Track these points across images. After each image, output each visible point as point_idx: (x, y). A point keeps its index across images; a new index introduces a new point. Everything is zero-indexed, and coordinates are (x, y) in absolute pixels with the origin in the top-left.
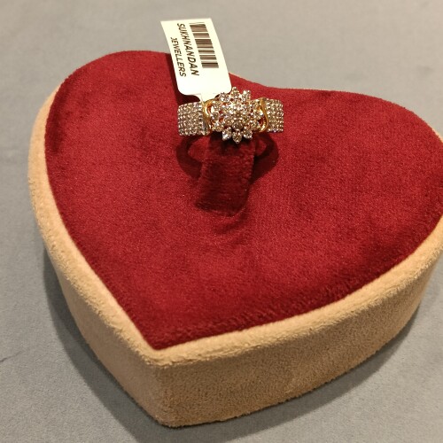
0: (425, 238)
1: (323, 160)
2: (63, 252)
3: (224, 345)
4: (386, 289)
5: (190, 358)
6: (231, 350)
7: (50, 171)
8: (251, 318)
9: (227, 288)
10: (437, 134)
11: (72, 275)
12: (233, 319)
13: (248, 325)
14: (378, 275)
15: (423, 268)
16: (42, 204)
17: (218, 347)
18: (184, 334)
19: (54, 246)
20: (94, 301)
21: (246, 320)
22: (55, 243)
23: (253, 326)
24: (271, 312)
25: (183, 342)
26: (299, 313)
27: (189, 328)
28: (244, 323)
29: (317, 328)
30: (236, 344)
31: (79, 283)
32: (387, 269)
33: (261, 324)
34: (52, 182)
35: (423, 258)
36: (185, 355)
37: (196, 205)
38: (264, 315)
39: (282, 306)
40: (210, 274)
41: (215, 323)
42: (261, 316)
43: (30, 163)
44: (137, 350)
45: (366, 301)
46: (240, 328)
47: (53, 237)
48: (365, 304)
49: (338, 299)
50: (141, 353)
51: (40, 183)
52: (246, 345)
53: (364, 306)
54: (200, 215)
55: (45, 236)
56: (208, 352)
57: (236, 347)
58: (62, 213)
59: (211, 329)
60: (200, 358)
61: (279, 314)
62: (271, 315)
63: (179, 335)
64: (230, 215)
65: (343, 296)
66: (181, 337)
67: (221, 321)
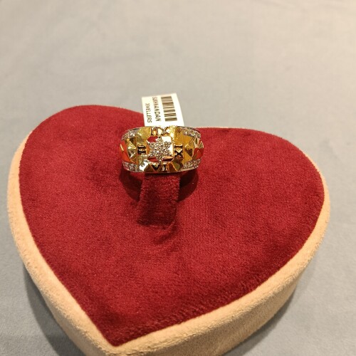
0: (308, 236)
1: (228, 180)
2: (36, 267)
3: (168, 337)
4: (285, 279)
5: (142, 351)
6: (173, 340)
7: (24, 202)
8: (187, 313)
9: (167, 290)
10: (307, 155)
11: (44, 287)
12: (173, 316)
13: (185, 319)
14: (278, 268)
15: (309, 259)
16: (18, 230)
17: (163, 339)
18: (136, 332)
19: (29, 263)
20: (63, 308)
21: (183, 315)
22: (29, 261)
23: (188, 319)
24: (202, 306)
25: (135, 338)
26: (223, 304)
27: (140, 327)
28: (182, 317)
29: (237, 315)
30: (177, 336)
31: (50, 293)
32: (284, 263)
33: (194, 316)
34: (25, 211)
35: (309, 252)
36: (137, 349)
37: (138, 222)
38: (197, 310)
39: (210, 301)
40: (152, 279)
41: (159, 321)
42: (195, 311)
43: (8, 196)
44: (99, 346)
45: (272, 289)
46: (178, 322)
47: (27, 257)
48: (271, 292)
49: (251, 290)
50: (103, 349)
51: (16, 212)
52: (185, 335)
53: (271, 294)
54: (141, 230)
55: (22, 255)
56: (155, 344)
57: (177, 338)
58: (34, 236)
59: (156, 325)
60: (149, 350)
61: (208, 307)
62: (202, 309)
63: (131, 333)
64: (164, 228)
65: (255, 288)
66: (133, 335)
67: (164, 318)
